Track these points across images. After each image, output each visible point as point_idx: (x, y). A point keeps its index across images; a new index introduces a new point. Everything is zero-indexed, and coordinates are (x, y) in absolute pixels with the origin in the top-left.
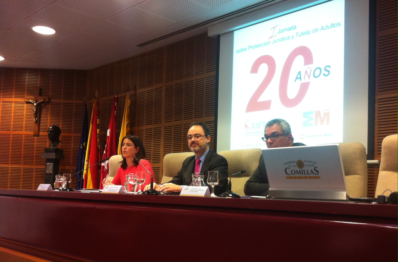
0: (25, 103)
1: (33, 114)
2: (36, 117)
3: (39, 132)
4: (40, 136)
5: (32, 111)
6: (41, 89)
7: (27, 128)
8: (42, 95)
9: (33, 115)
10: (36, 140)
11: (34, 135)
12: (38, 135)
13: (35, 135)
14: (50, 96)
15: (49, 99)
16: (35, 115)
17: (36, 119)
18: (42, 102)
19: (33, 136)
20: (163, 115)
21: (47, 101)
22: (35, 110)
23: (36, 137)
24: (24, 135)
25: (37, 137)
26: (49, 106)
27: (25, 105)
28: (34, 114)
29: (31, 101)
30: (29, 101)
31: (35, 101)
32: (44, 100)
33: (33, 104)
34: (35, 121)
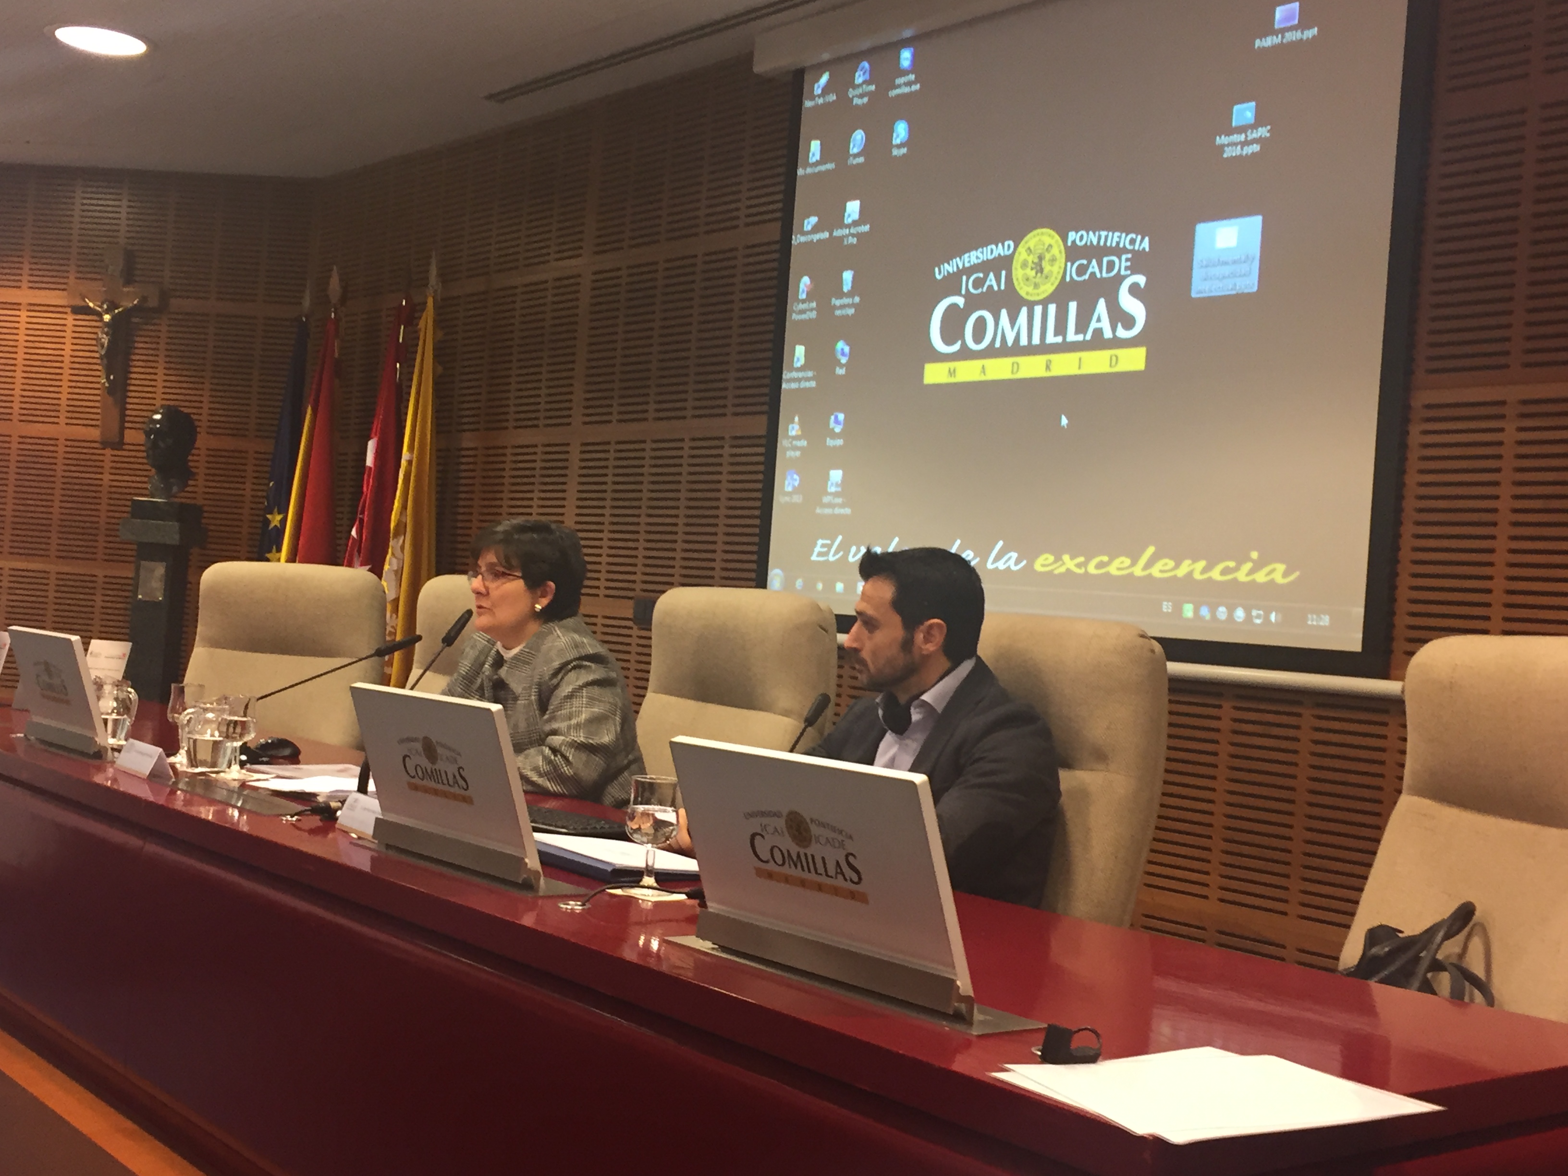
0: (69, 310)
1: (97, 355)
2: (109, 371)
3: (122, 429)
4: (124, 447)
5: (94, 342)
6: (130, 257)
7: (75, 414)
9: (99, 361)
10: (107, 465)
11: (102, 443)
12: (119, 444)
13: (105, 444)
14: (167, 286)
16: (105, 361)
17: (112, 377)
18: (135, 309)
22: (105, 340)
23: (108, 452)
24: (62, 442)
25: (113, 449)
27: (70, 319)
28: (101, 358)
29: (91, 305)
30: (83, 304)
31: (105, 306)
32: (144, 299)
33: (100, 315)
34: (107, 385)
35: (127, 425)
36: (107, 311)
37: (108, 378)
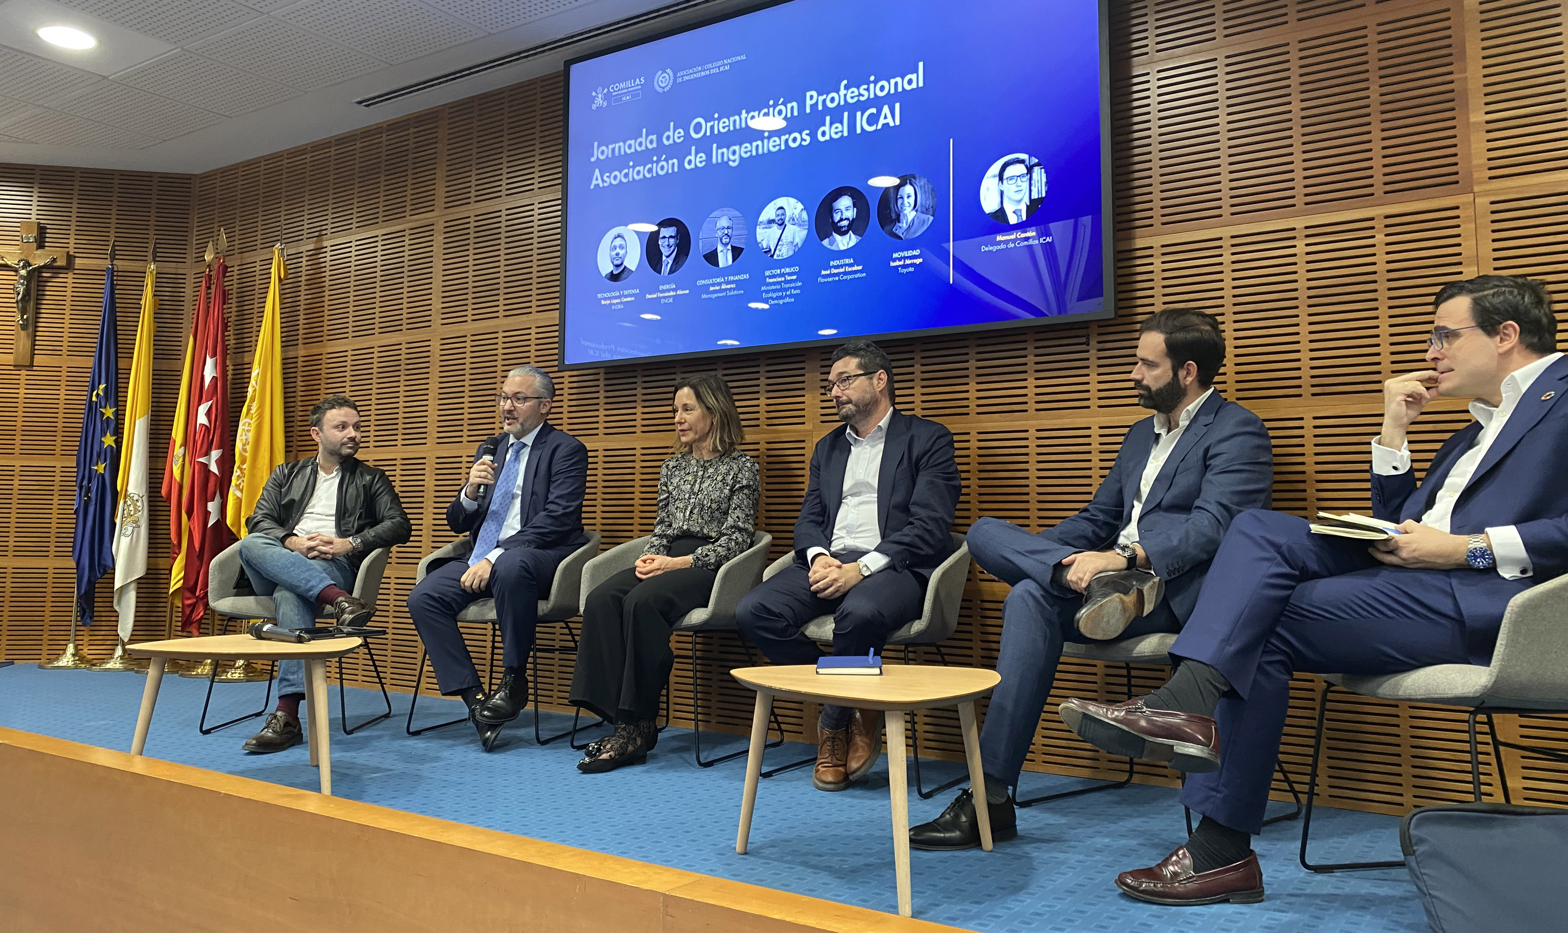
1: (14, 301)
2: (23, 312)
3: (33, 355)
4: (35, 368)
5: (12, 291)
6: (41, 228)
8: (47, 244)
9: (15, 305)
10: (23, 382)
11: (16, 366)
12: (30, 366)
14: (72, 250)
15: (70, 258)
16: (20, 305)
18: (45, 267)
19: (12, 368)
20: (437, 304)
22: (21, 289)
23: (24, 372)
25: (27, 370)
26: (69, 279)
28: (17, 302)
29: (8, 263)
30: (3, 262)
31: (21, 264)
32: (53, 260)
34: (21, 322)
35: (36, 352)
36: (24, 267)
37: (22, 317)
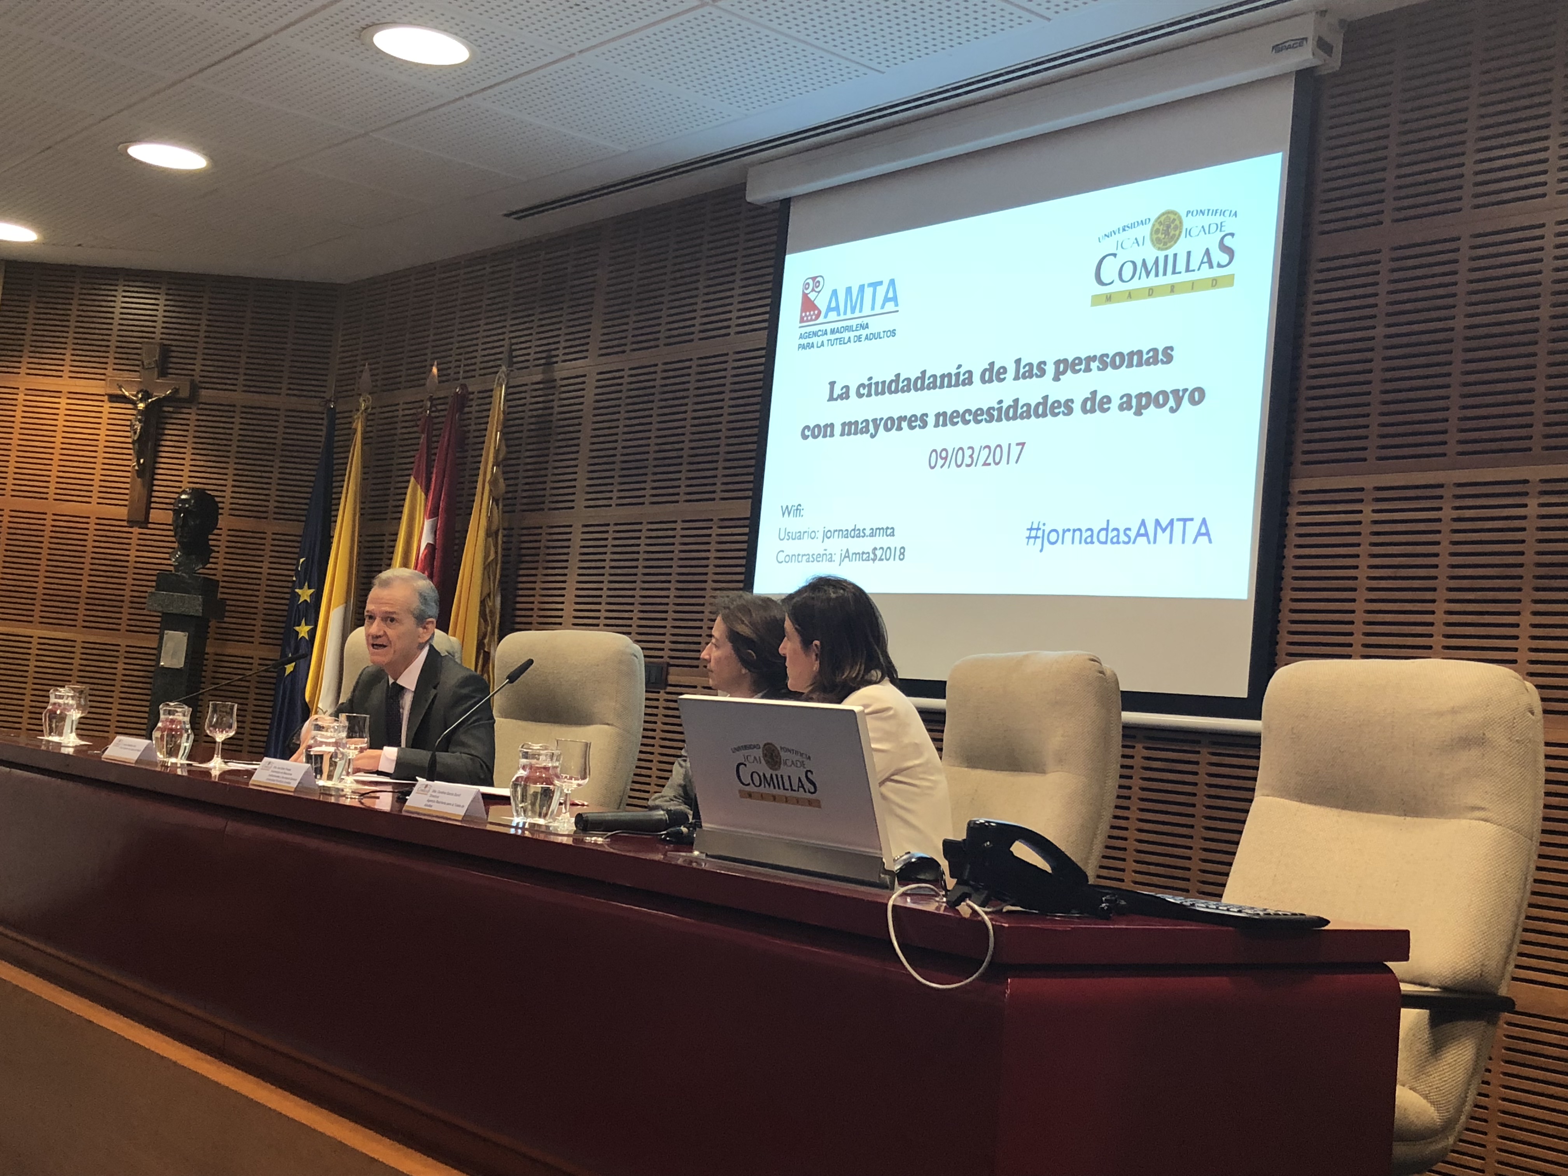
0: (106, 398)
2: (139, 455)
3: (148, 509)
4: (150, 526)
6: (165, 351)
7: (108, 494)
8: (170, 371)
9: (131, 446)
10: (134, 542)
11: (128, 521)
12: (144, 523)
13: (132, 523)
14: (197, 379)
15: (195, 388)
16: (137, 445)
17: (142, 461)
18: (166, 398)
19: (125, 523)
21: (184, 393)
22: (138, 426)
23: (136, 530)
24: (92, 520)
25: (140, 528)
26: (192, 415)
27: (107, 405)
28: (133, 443)
29: (127, 393)
30: (120, 393)
31: (140, 396)
32: (176, 391)
34: (137, 468)
35: (153, 505)
36: (141, 400)
37: (138, 461)
